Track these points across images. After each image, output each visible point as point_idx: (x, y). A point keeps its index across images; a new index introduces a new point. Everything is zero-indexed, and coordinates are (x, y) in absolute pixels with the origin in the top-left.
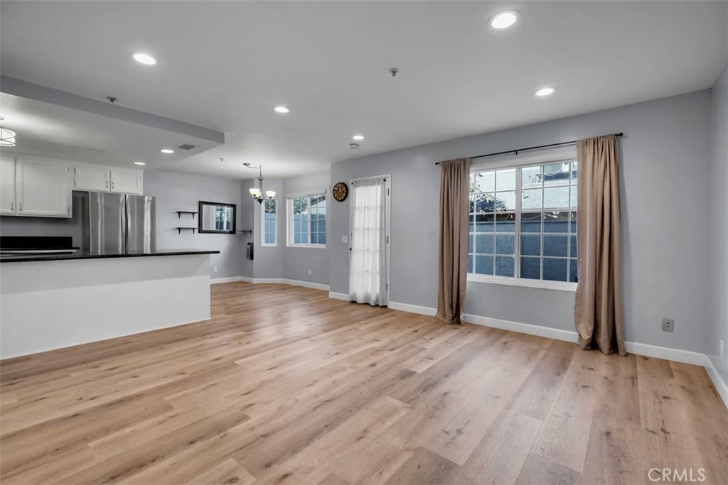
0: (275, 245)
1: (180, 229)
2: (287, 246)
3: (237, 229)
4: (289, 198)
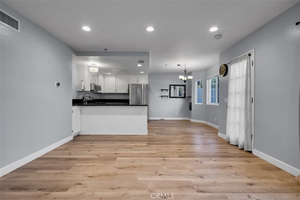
0: (202, 104)
1: (162, 96)
2: (207, 104)
3: (186, 96)
4: (208, 79)
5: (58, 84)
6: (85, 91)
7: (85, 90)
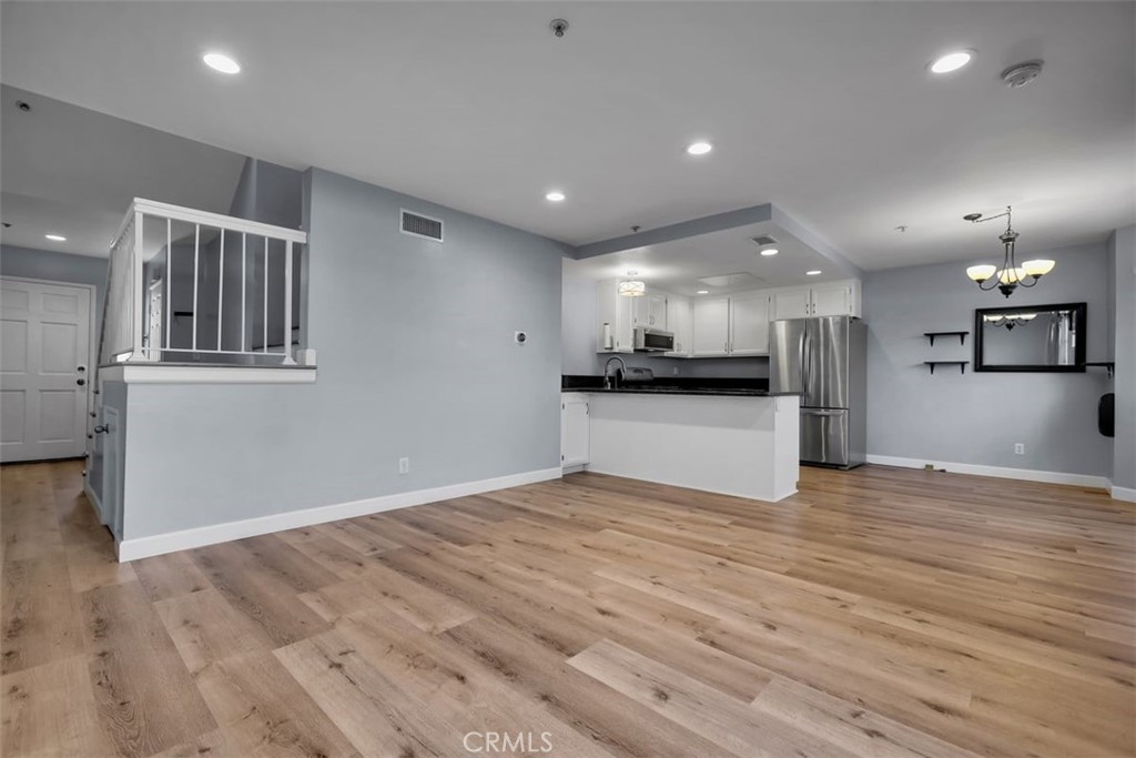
1: (932, 365)
3: (1089, 361)
5: (522, 338)
6: (613, 351)
7: (616, 350)
